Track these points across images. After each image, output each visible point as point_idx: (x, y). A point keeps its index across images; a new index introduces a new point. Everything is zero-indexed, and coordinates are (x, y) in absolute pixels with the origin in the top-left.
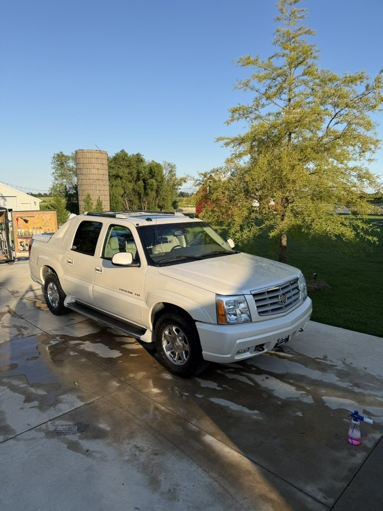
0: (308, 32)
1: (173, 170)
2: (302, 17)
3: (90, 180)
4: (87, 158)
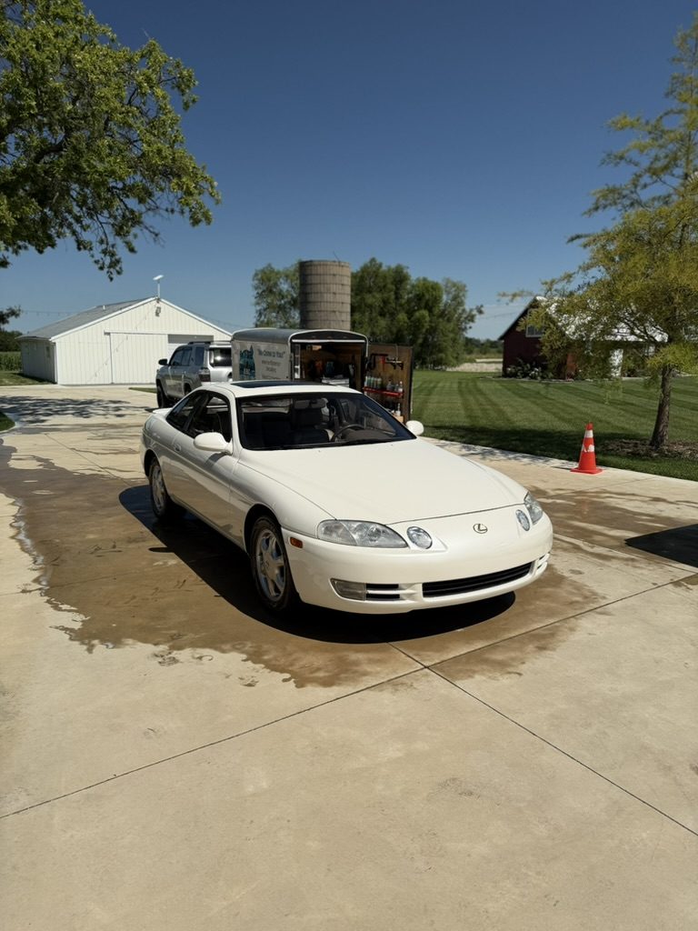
1: (461, 294)
3: (321, 311)
4: (317, 275)
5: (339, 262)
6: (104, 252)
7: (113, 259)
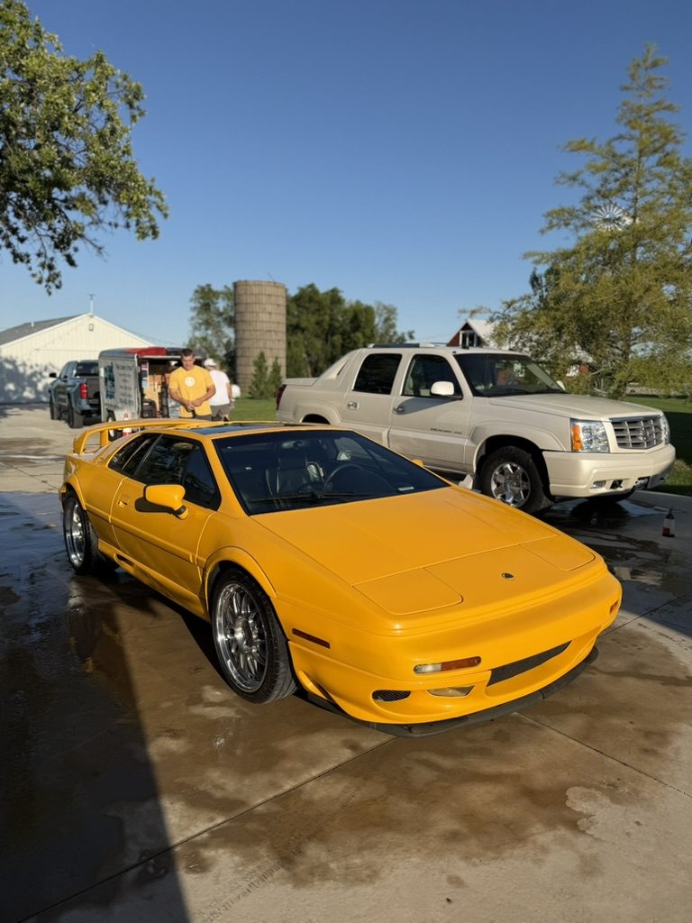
0: (669, 108)
1: (392, 317)
2: (661, 87)
3: (257, 330)
4: (252, 294)
5: (275, 283)
6: (43, 265)
7: (52, 272)
